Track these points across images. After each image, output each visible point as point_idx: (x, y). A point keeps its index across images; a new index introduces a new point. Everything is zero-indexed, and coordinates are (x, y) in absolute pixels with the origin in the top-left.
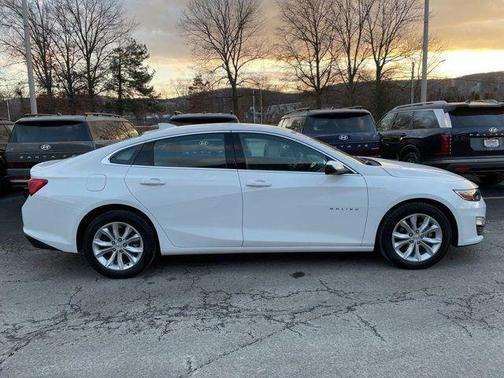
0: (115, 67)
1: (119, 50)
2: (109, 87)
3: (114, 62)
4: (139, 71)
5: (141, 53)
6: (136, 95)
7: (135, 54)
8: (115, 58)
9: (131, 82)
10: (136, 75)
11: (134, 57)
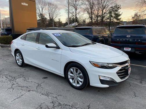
0: (110, 13)
1: (112, 7)
2: (108, 19)
3: (110, 11)
4: (117, 13)
5: (119, 8)
6: (115, 20)
7: (117, 8)
8: (110, 10)
9: (114, 17)
10: (116, 14)
11: (116, 9)
